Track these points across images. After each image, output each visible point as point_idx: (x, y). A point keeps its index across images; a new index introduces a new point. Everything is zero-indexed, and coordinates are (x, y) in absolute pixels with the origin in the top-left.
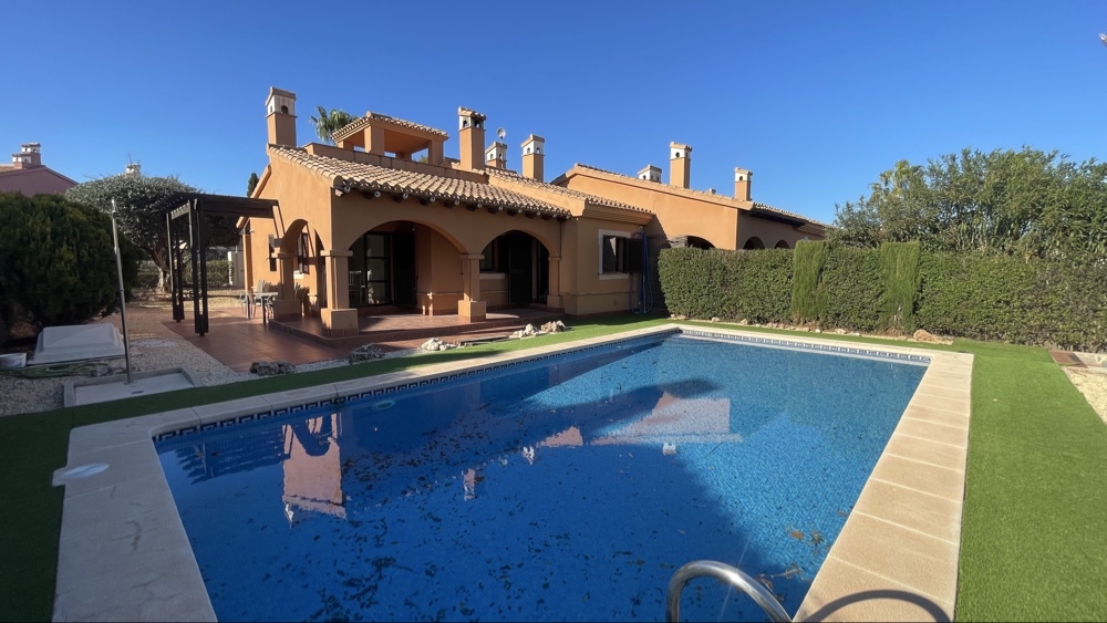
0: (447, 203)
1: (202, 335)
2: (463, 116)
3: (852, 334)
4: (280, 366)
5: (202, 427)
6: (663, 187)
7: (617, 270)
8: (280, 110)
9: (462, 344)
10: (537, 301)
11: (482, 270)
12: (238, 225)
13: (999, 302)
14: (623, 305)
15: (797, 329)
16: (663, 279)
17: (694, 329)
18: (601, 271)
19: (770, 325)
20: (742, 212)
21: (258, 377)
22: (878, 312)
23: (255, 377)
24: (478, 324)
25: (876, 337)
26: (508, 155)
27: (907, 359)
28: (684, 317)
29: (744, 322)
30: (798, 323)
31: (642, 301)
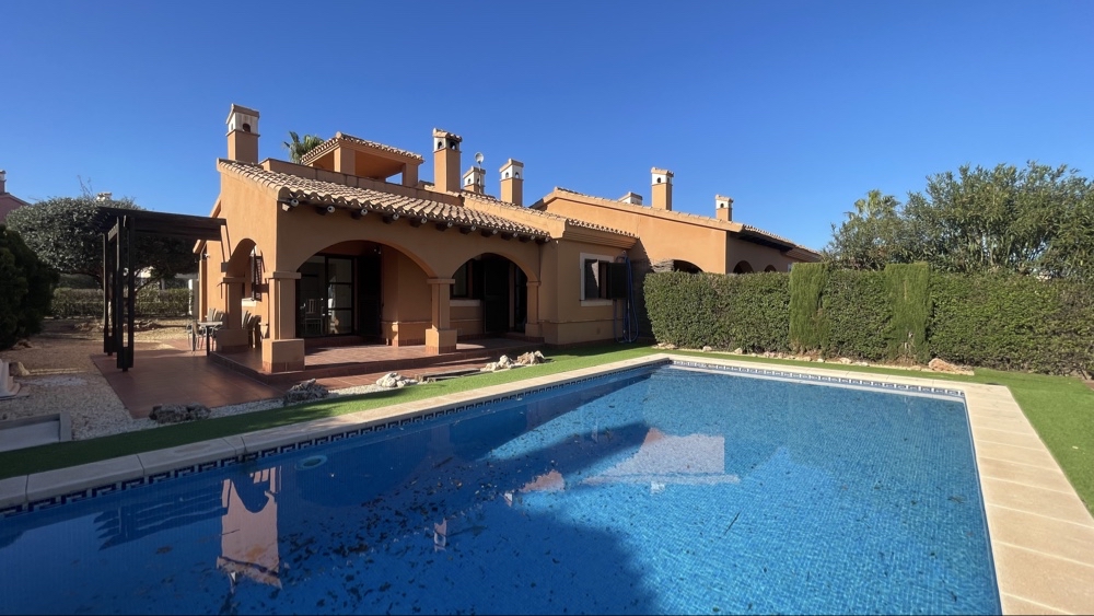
0: (413, 221)
1: (125, 370)
2: (438, 137)
3: (858, 363)
4: (189, 410)
6: (646, 210)
7: (600, 297)
8: (241, 128)
9: (425, 379)
10: (515, 329)
11: (453, 297)
12: (194, 250)
13: (1022, 326)
14: (606, 333)
15: (797, 359)
16: (649, 305)
17: (685, 360)
18: (583, 297)
19: (767, 354)
20: (731, 234)
22: (886, 339)
24: (447, 356)
25: (886, 367)
26: (486, 181)
27: (930, 392)
28: (673, 346)
29: (739, 351)
30: (798, 352)
31: (627, 330)
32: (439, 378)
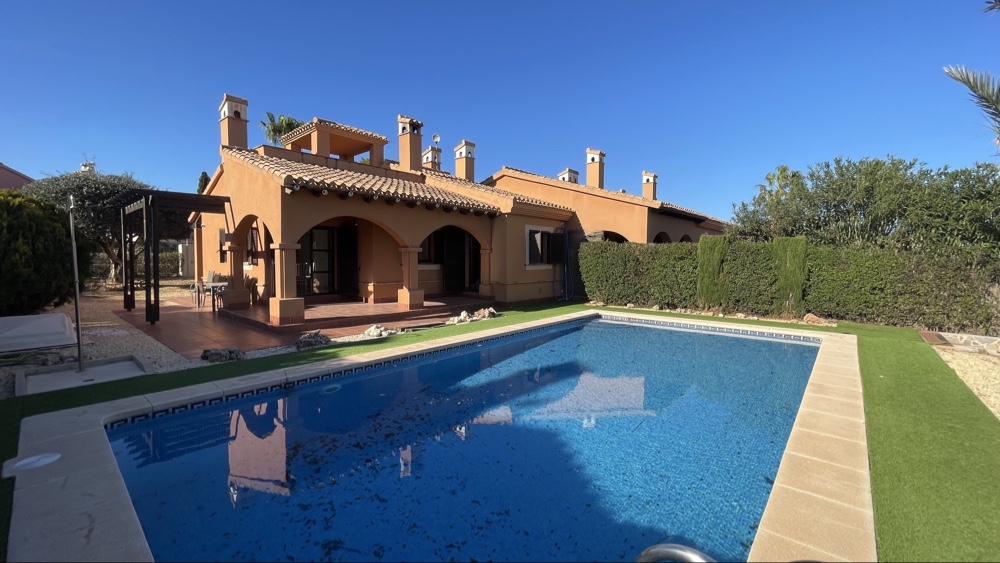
0: (389, 200)
1: (153, 323)
2: (403, 122)
3: (751, 318)
4: (230, 352)
5: (154, 414)
6: (581, 188)
7: (542, 262)
8: (232, 115)
9: (403, 330)
10: (470, 289)
11: (421, 262)
12: (189, 220)
13: (874, 289)
14: (547, 293)
15: (703, 314)
16: (583, 269)
17: (613, 315)
18: (527, 262)
19: (678, 310)
20: (651, 210)
21: (209, 364)
22: (772, 298)
23: (206, 364)
24: (416, 312)
25: (772, 320)
26: (442, 157)
27: (799, 340)
28: (602, 304)
29: (656, 308)
30: (704, 309)
31: (564, 288)
32: (415, 329)
